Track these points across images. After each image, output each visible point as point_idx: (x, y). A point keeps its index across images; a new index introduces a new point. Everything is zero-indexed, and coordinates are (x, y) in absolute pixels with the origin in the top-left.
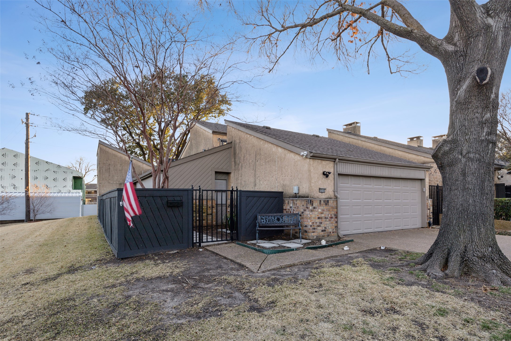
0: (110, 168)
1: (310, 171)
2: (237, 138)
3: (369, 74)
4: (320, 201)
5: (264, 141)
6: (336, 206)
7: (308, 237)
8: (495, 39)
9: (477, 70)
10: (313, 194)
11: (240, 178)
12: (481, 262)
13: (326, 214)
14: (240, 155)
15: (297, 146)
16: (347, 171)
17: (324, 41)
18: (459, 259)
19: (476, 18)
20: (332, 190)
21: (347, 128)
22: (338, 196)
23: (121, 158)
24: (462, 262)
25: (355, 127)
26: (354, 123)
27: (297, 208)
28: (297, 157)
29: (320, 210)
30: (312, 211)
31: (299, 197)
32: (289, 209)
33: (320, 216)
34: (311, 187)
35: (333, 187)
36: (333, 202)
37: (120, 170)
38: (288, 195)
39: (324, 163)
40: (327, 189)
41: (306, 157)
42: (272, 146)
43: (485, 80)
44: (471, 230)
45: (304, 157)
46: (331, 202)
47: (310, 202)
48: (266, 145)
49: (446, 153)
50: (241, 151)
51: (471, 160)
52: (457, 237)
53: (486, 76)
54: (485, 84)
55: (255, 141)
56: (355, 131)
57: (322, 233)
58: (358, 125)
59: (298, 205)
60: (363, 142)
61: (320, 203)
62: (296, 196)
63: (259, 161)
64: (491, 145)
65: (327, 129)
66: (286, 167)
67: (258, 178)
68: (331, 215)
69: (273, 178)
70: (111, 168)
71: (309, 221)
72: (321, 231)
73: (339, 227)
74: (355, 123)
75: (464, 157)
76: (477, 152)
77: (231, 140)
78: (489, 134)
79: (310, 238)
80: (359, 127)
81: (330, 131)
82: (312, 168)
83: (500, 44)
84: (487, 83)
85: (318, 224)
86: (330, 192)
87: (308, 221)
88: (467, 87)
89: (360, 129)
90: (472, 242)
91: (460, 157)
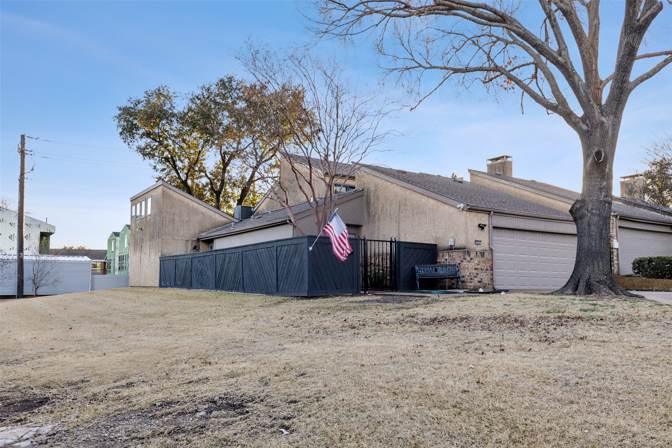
0: (174, 219)
1: (466, 223)
2: (371, 185)
3: (523, 113)
4: (477, 252)
5: (411, 191)
6: (491, 258)
7: (465, 287)
8: (607, 132)
9: (596, 152)
10: (469, 246)
11: (376, 232)
12: (597, 284)
13: (482, 265)
14: (376, 205)
15: (452, 198)
16: (501, 224)
17: (473, 80)
18: (585, 284)
19: (595, 116)
20: (487, 243)
21: (493, 163)
22: (494, 249)
23: (188, 204)
24: (587, 286)
25: (504, 164)
26: (503, 157)
27: (453, 259)
28: (453, 210)
29: (476, 262)
30: (469, 262)
31: (455, 249)
32: (444, 262)
33: (476, 267)
34: (468, 239)
35: (488, 240)
36: (488, 255)
37: (186, 222)
38: (442, 248)
39: (480, 215)
40: (483, 242)
41: (463, 210)
42: (422, 196)
43: (600, 160)
44: (593, 264)
45: (461, 209)
46: (486, 254)
47: (468, 253)
48: (413, 196)
49: (578, 210)
50: (378, 200)
51: (594, 215)
52: (584, 269)
53: (601, 157)
54: (600, 162)
55: (398, 190)
56: (505, 168)
57: (479, 284)
58: (509, 159)
59: (454, 257)
60: (517, 189)
61: (477, 255)
62: (451, 249)
63: (404, 212)
64: (607, 204)
65: (469, 170)
66: (440, 219)
67: (404, 231)
68: (487, 267)
69: (423, 231)
70: (176, 218)
71: (467, 271)
72: (477, 282)
73: (494, 279)
74: (505, 157)
75: (589, 213)
76: (598, 209)
77: (363, 187)
78: (606, 196)
79: (468, 287)
80: (511, 163)
81: (472, 172)
82: (469, 220)
83: (610, 136)
84: (602, 162)
85: (475, 274)
86: (485, 245)
87: (465, 272)
88: (591, 163)
89: (512, 166)
90: (594, 272)
91: (586, 212)
